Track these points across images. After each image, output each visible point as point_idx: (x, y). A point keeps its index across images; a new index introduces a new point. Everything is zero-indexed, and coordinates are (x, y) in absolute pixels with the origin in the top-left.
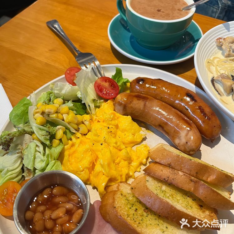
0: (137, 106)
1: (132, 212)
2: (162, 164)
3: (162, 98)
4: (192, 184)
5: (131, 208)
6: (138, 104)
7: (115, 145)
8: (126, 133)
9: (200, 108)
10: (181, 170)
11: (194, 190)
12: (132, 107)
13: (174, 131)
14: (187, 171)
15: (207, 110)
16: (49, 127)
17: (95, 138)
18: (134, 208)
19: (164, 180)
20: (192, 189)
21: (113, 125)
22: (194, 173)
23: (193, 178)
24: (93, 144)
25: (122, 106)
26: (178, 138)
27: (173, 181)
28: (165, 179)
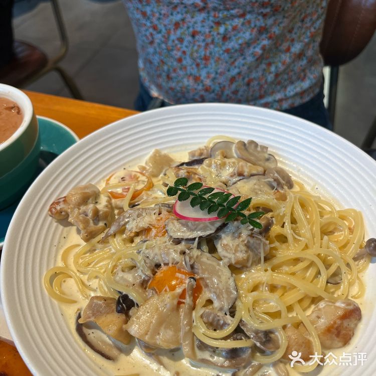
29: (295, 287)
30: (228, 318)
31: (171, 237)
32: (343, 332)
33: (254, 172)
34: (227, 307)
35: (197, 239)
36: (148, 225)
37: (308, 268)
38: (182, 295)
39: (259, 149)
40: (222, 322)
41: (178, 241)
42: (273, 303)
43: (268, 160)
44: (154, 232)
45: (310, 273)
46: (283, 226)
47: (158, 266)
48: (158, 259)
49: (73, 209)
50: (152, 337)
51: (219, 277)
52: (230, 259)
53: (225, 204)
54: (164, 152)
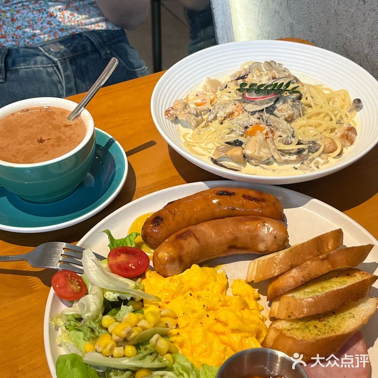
0: (191, 247)
1: (315, 331)
2: (286, 272)
3: (197, 220)
4: (325, 262)
5: (310, 330)
6: (190, 245)
7: (221, 303)
8: (206, 286)
9: (244, 196)
10: (305, 261)
11: (332, 266)
12: (187, 253)
13: (251, 238)
14: (310, 257)
15: (252, 194)
16: (146, 349)
17: (196, 315)
18: (311, 328)
19: (303, 283)
20: (330, 266)
21: (188, 290)
22: (316, 252)
23: (321, 257)
24: (201, 323)
25: (176, 261)
26: (260, 241)
27: (309, 276)
28: (302, 281)
29: (321, 124)
30: (293, 139)
31: (249, 112)
32: (349, 138)
33: (281, 77)
34: (290, 135)
35: (265, 109)
36: (232, 110)
37: (325, 116)
38: (267, 134)
39: (277, 65)
40: (290, 142)
41: (253, 113)
42: (312, 131)
43: (284, 71)
44: (236, 113)
45: (327, 118)
46: (307, 99)
47: (246, 127)
48: (246, 124)
49: (180, 112)
50: (258, 153)
51: (282, 124)
52: (285, 115)
53: (275, 88)
54: (212, 78)
